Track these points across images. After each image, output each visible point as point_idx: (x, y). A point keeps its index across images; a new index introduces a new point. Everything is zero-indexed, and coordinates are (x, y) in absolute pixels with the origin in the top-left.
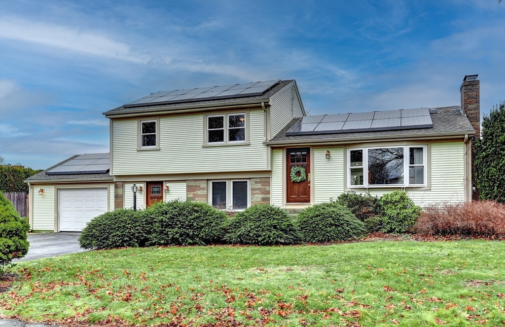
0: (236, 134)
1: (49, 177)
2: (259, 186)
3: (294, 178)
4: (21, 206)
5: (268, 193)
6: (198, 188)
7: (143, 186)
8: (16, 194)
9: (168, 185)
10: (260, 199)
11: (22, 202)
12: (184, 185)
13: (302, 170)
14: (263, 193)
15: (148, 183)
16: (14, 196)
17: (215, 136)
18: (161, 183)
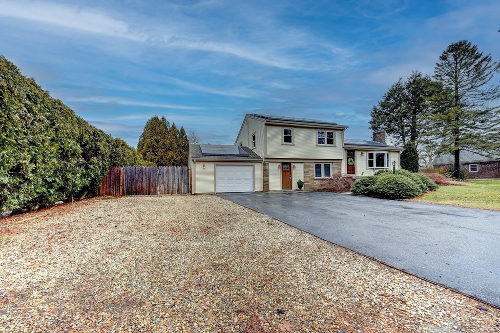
0: (330, 142)
1: (204, 157)
2: (336, 166)
3: (350, 163)
4: (185, 176)
5: (340, 169)
6: (310, 166)
7: (280, 164)
8: (179, 168)
9: (294, 164)
10: (337, 173)
11: (185, 174)
12: (301, 165)
13: (353, 160)
14: (338, 170)
15: (283, 163)
16: (177, 169)
17: (321, 141)
18: (290, 164)
